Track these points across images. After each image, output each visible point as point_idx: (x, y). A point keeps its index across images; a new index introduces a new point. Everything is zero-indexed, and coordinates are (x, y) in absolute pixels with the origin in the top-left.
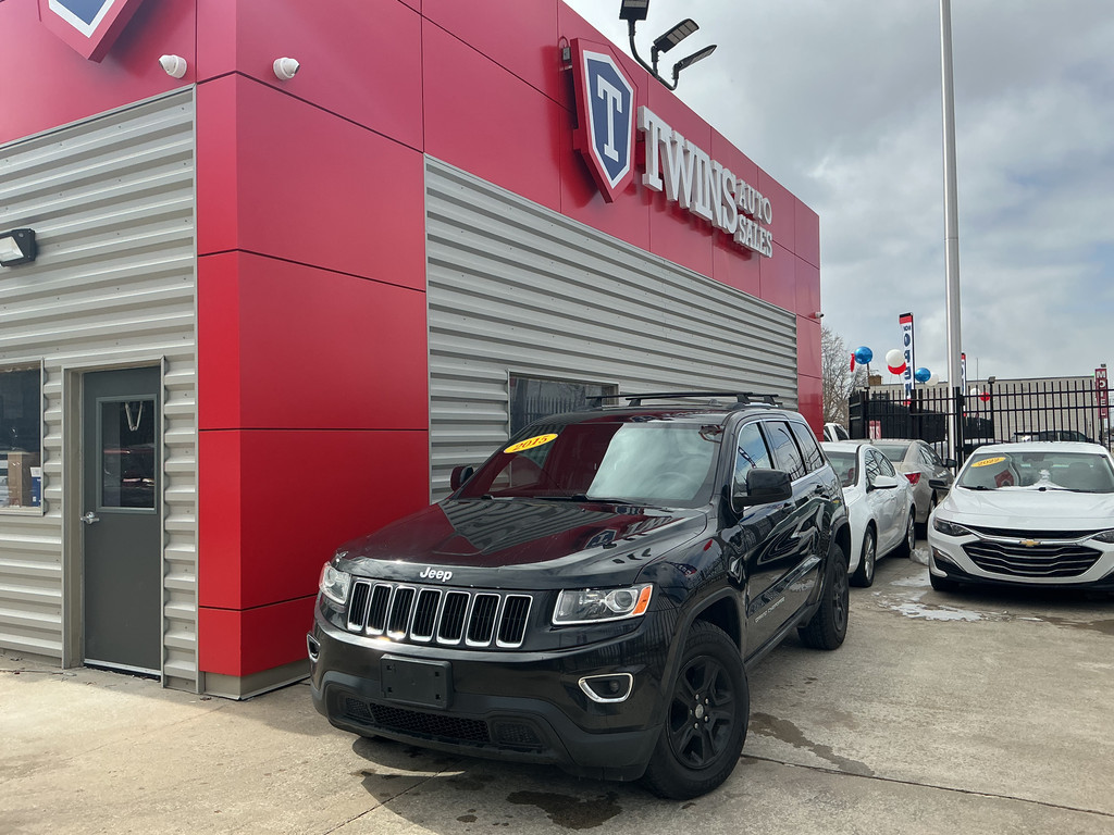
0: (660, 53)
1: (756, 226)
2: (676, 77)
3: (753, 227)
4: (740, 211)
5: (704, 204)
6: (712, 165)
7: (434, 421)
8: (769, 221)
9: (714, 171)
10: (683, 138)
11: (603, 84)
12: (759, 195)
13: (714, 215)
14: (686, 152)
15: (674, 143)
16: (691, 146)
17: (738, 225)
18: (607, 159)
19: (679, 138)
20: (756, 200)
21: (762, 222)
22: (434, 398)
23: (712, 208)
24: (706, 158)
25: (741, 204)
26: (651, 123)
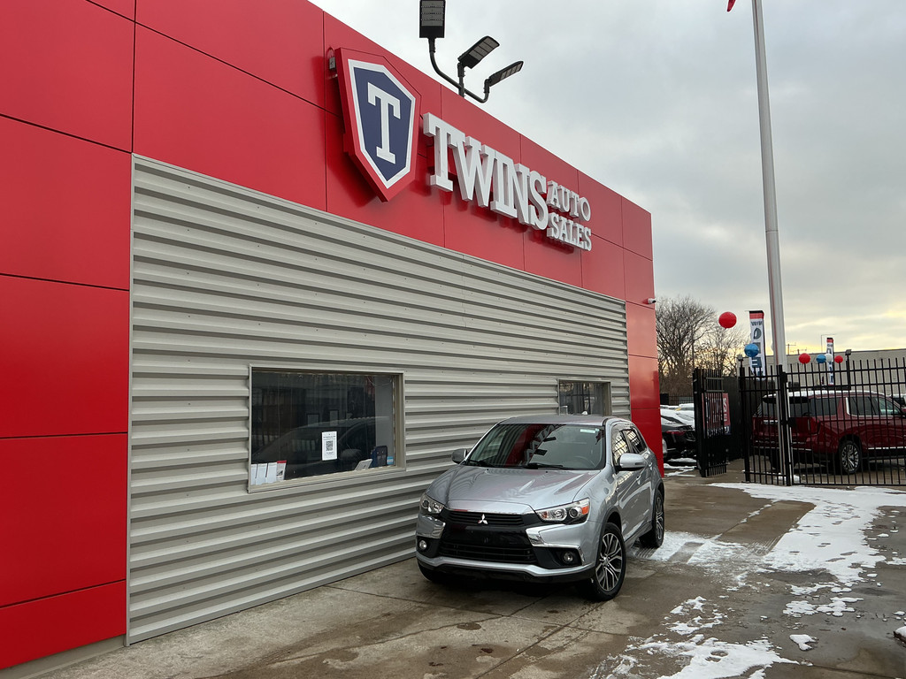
0: (466, 69)
1: (570, 222)
2: (487, 91)
3: (568, 224)
4: (551, 209)
5: (506, 202)
6: (516, 168)
7: (134, 423)
8: (587, 218)
9: (519, 174)
10: (480, 143)
11: (374, 92)
12: (575, 195)
13: (520, 212)
14: (483, 157)
15: (467, 149)
16: (488, 150)
17: (550, 222)
18: (379, 162)
19: (474, 142)
20: (571, 200)
21: (579, 219)
22: (136, 399)
23: (517, 206)
24: (509, 162)
25: (553, 203)
26: (437, 129)
